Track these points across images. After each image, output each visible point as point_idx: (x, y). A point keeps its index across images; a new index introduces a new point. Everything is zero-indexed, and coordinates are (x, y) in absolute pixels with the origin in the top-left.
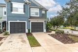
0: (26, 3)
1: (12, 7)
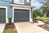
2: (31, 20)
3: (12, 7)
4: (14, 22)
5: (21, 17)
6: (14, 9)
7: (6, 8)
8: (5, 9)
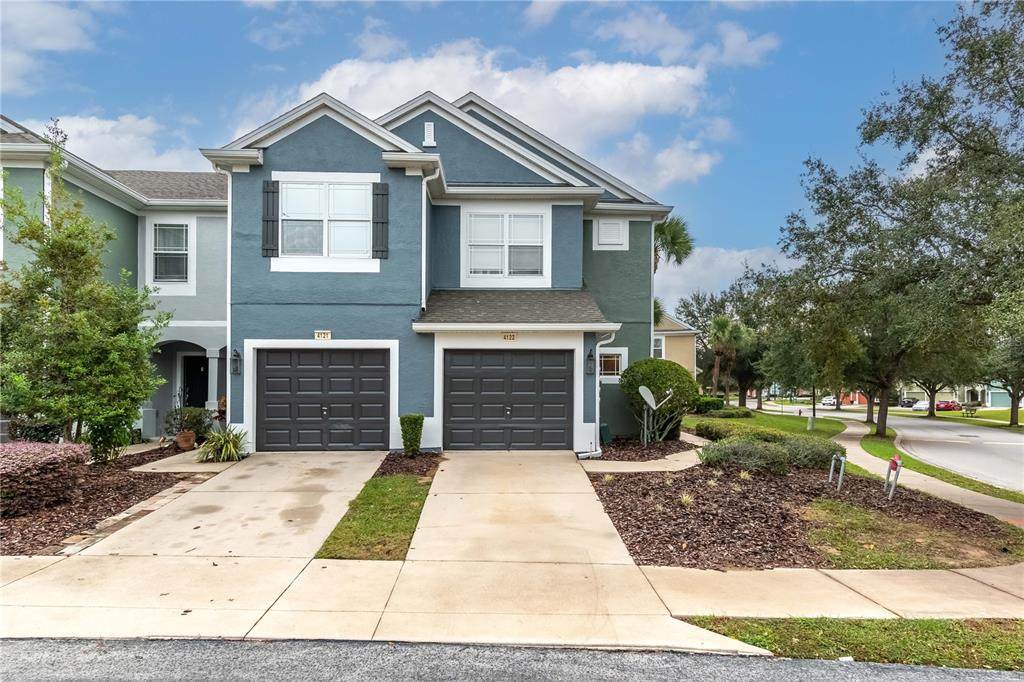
0: (398, 170)
1: (270, 221)
2: (586, 435)
3: (429, 337)
4: (446, 447)
5: (502, 412)
6: (446, 351)
7: (393, 345)
8: (386, 352)
